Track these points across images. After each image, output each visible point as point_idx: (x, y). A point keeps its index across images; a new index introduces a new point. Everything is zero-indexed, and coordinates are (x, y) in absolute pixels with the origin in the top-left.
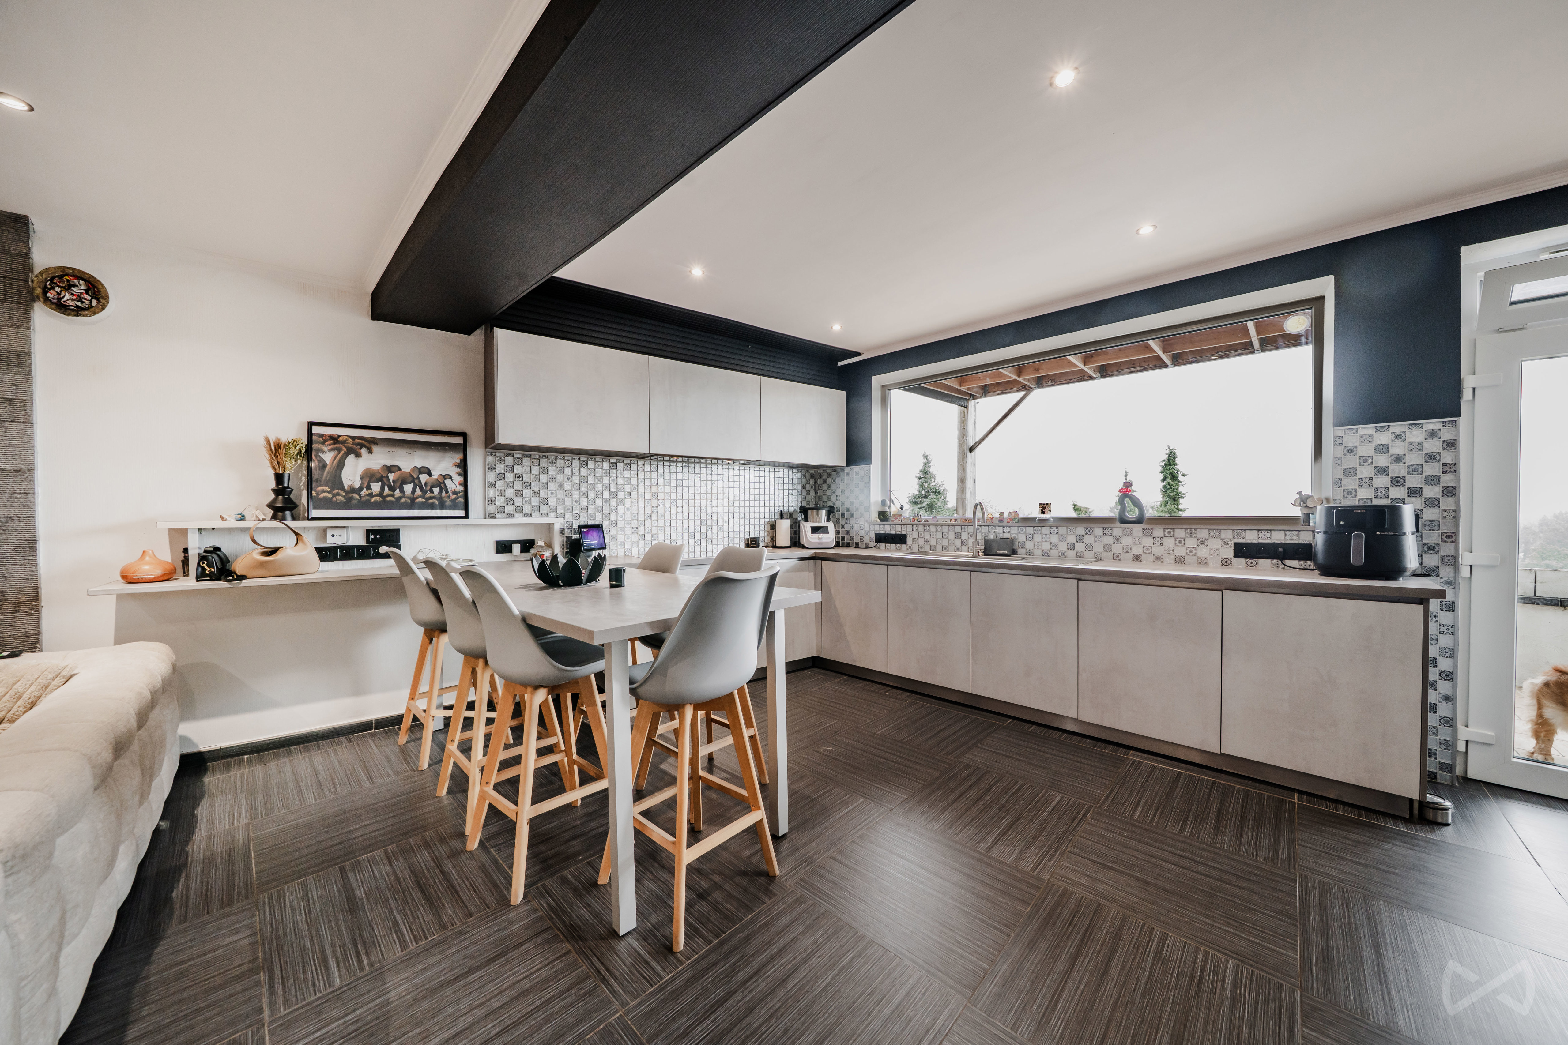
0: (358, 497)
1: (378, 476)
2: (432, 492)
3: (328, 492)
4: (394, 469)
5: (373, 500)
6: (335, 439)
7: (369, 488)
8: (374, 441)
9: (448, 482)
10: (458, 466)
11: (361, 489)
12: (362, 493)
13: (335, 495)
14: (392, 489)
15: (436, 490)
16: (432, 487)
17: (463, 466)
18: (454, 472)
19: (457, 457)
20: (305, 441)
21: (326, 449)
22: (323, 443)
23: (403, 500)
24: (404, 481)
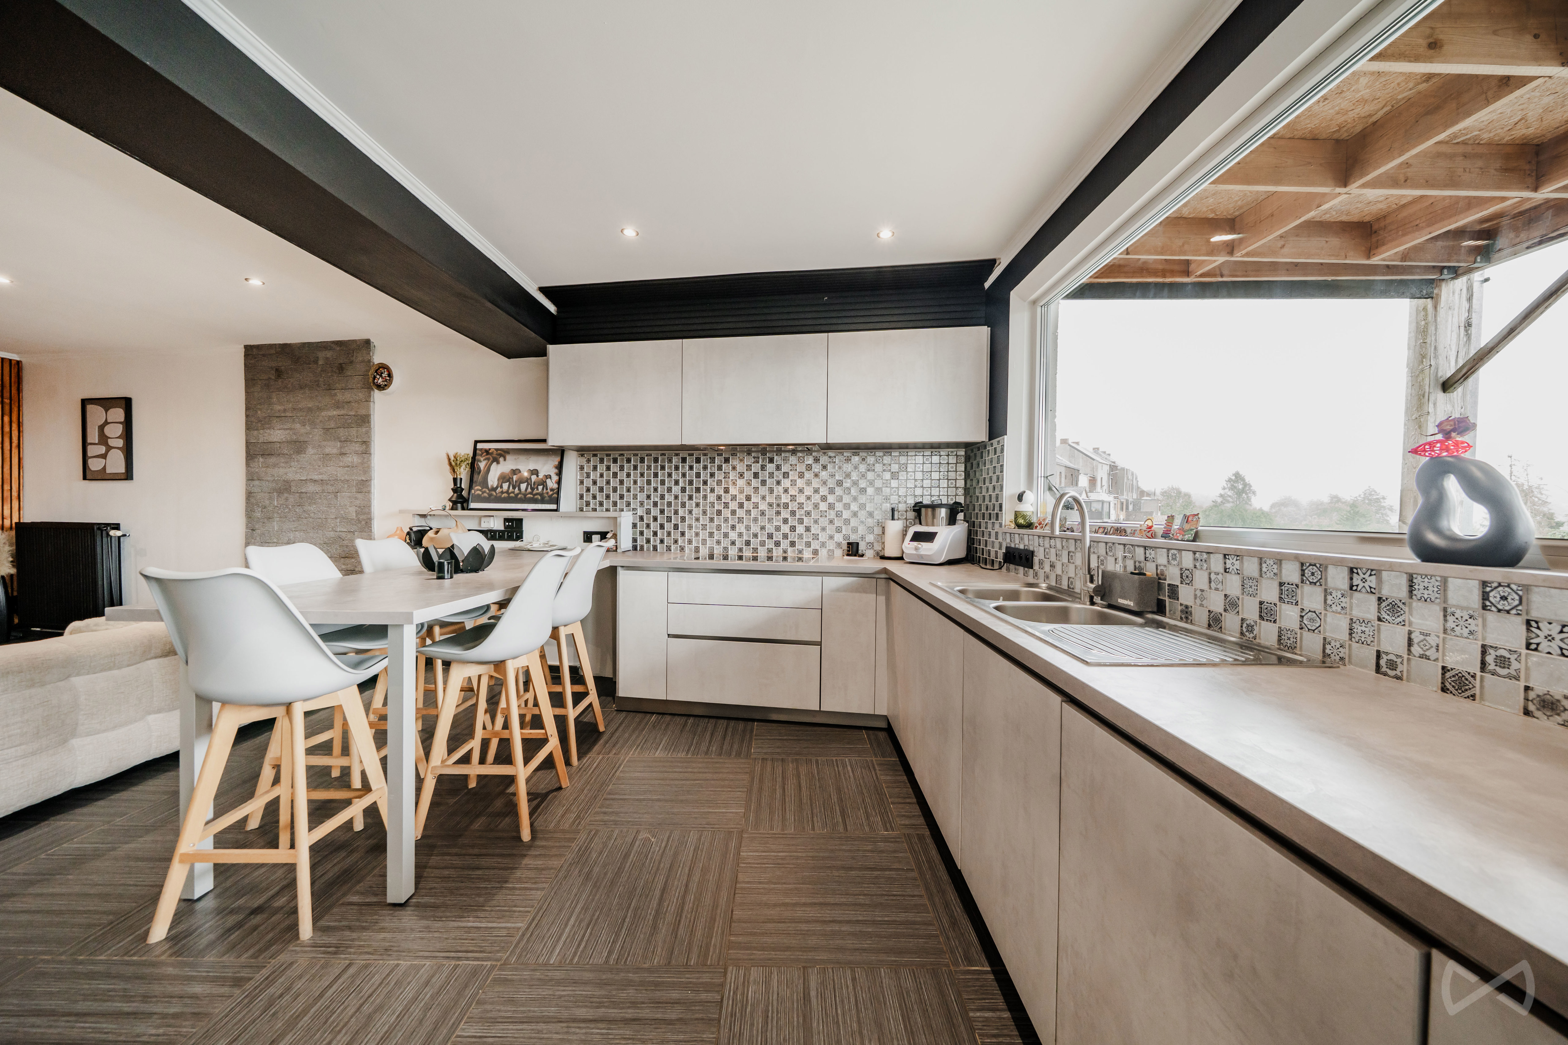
0: (494, 494)
1: (508, 478)
2: (538, 489)
3: (480, 490)
4: (517, 471)
5: (503, 496)
6: (487, 452)
7: (501, 487)
8: (507, 452)
9: (548, 481)
10: (556, 468)
11: (497, 487)
12: (497, 491)
13: (483, 493)
14: (514, 488)
15: (540, 488)
16: (538, 485)
17: (560, 467)
18: (553, 472)
19: (556, 460)
20: (471, 455)
21: (482, 459)
22: (481, 455)
23: (520, 496)
24: (521, 481)
